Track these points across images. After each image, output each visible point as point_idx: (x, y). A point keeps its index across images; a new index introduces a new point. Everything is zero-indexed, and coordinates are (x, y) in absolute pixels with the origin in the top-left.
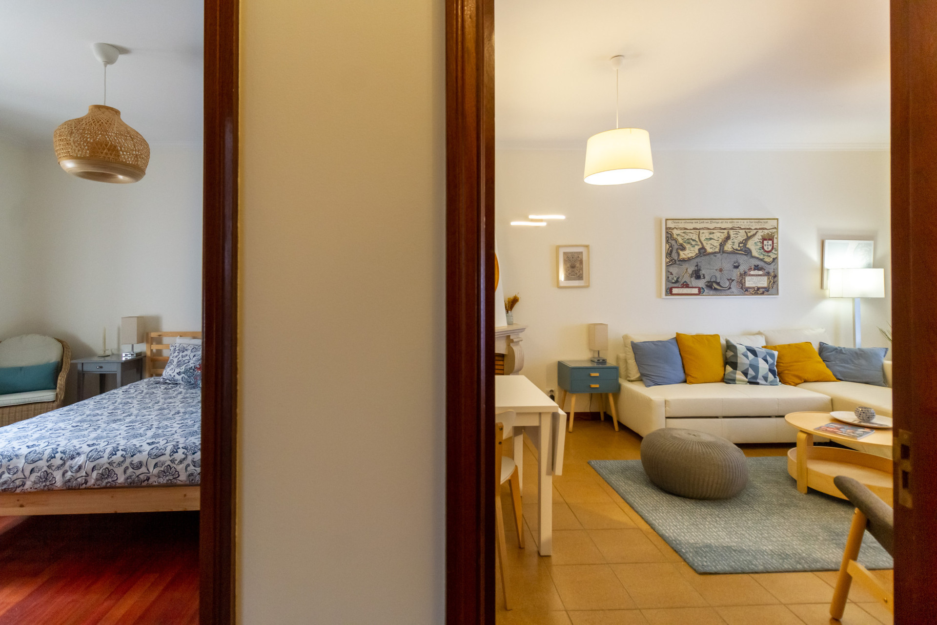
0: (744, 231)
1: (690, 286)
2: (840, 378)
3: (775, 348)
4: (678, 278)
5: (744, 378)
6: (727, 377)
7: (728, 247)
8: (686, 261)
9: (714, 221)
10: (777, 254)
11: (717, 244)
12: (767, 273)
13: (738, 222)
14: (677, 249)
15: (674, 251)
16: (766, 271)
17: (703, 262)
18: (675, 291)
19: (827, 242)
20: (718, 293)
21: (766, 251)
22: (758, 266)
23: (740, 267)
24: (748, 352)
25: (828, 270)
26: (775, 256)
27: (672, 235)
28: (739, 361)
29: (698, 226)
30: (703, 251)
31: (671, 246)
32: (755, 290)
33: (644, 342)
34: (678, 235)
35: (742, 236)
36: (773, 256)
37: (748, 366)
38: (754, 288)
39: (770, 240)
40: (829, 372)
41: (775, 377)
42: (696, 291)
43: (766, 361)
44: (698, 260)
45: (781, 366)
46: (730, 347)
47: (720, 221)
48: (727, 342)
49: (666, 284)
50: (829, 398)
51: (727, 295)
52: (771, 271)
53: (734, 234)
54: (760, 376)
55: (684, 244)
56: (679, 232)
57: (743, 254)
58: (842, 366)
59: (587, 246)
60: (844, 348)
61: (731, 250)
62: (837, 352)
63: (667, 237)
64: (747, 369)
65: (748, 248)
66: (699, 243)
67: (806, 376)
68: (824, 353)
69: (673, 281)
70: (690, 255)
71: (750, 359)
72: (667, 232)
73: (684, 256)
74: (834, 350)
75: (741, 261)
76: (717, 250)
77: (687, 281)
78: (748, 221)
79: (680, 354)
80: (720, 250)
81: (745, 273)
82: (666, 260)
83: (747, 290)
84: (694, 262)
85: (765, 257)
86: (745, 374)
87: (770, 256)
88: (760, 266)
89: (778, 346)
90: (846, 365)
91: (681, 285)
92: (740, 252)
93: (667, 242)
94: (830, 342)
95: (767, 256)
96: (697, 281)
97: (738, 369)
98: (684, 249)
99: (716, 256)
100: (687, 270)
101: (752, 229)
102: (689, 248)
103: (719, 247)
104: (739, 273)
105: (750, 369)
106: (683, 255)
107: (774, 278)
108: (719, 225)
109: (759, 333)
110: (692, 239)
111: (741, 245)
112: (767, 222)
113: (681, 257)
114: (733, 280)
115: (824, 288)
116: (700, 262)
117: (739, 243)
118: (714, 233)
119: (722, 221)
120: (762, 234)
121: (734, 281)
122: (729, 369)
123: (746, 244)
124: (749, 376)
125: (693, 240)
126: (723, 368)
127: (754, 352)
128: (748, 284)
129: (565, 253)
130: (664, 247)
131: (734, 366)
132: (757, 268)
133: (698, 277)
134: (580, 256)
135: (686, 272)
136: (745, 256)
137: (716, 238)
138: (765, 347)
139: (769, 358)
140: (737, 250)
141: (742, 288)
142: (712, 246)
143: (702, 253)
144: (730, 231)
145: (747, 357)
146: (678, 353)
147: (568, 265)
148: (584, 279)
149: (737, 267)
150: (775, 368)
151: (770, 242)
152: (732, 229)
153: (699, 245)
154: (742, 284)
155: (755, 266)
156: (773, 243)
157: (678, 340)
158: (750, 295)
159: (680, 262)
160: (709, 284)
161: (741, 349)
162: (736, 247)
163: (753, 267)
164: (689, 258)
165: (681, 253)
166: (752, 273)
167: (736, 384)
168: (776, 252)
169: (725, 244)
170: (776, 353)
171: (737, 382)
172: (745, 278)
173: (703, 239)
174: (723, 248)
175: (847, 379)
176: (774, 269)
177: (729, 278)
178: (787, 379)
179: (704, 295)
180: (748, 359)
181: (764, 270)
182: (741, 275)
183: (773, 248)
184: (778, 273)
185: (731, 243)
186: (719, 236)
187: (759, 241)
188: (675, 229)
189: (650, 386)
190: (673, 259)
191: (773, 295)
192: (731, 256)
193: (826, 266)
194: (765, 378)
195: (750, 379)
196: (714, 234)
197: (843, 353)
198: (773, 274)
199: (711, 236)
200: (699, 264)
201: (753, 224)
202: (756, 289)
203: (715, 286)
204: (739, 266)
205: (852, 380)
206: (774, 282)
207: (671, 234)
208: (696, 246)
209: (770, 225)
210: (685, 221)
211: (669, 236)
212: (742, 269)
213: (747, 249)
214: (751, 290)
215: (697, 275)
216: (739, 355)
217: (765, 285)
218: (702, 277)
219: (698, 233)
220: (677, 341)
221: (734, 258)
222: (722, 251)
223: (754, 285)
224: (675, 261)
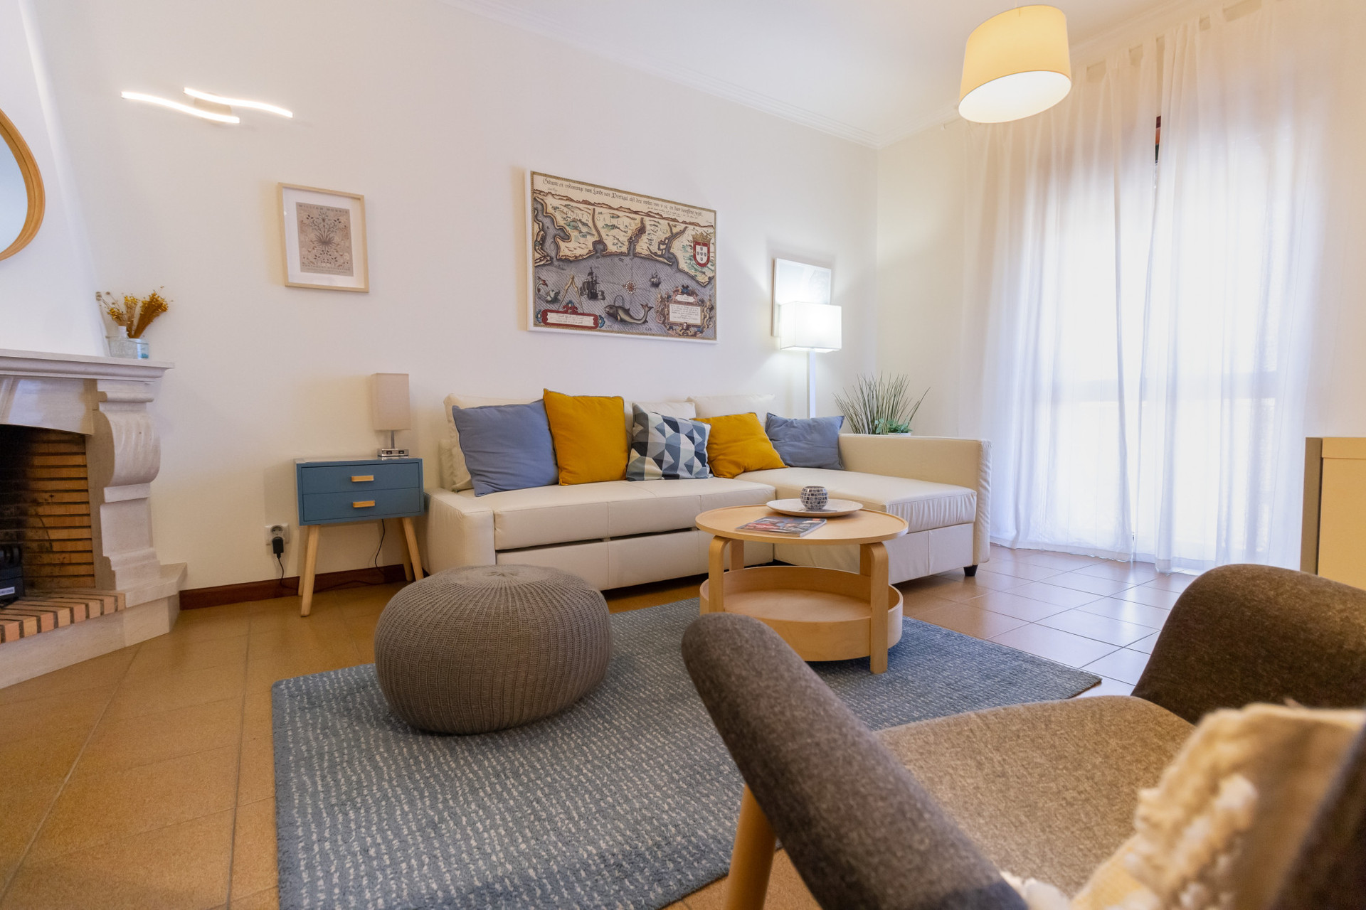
0: (667, 222)
1: (579, 311)
2: (789, 462)
3: (708, 421)
4: (557, 294)
5: (656, 469)
6: (631, 469)
7: (642, 247)
8: (571, 262)
9: (618, 194)
10: (714, 271)
11: (624, 238)
12: (700, 301)
13: (657, 205)
14: (555, 237)
15: (549, 241)
16: (699, 298)
17: (600, 265)
18: (552, 318)
19: (779, 262)
20: (627, 328)
21: (699, 264)
22: (688, 287)
23: (660, 286)
24: (665, 424)
25: (779, 306)
26: (711, 275)
27: (544, 206)
28: (651, 439)
29: (593, 198)
30: (601, 247)
31: (542, 229)
32: (683, 329)
33: (481, 408)
34: (555, 208)
35: (662, 232)
36: (710, 274)
37: (664, 448)
38: (681, 324)
39: (705, 245)
40: (776, 454)
41: (704, 465)
42: (589, 321)
43: (692, 439)
44: (593, 262)
45: (716, 449)
46: (639, 417)
47: (630, 197)
48: (635, 408)
49: (535, 302)
50: (773, 488)
51: (641, 334)
52: (706, 298)
53: (651, 225)
54: (681, 465)
55: (567, 227)
56: (557, 203)
57: (665, 263)
58: (792, 446)
59: (357, 198)
60: (795, 419)
61: (647, 253)
62: (787, 426)
63: (535, 209)
64: (663, 453)
65: (672, 254)
66: (594, 232)
67: (748, 462)
68: (772, 428)
69: (549, 298)
70: (578, 252)
71: (667, 436)
72: (535, 199)
73: (567, 253)
74: (784, 423)
75: (662, 276)
76: (624, 249)
77: (574, 301)
78: (673, 205)
79: (550, 429)
80: (629, 249)
81: (669, 297)
82: (534, 255)
83: (671, 326)
84: (585, 266)
85: (698, 274)
86: (659, 461)
87: (704, 273)
88: (690, 288)
89: (713, 418)
90: (796, 443)
91: (564, 307)
92: (661, 259)
93: (535, 218)
94: (781, 414)
95: (701, 272)
96: (591, 302)
97: (648, 453)
98: (567, 238)
99: (622, 260)
100: (573, 278)
101: (678, 222)
102: (576, 237)
103: (627, 243)
104: (659, 296)
105: (666, 453)
106: (567, 249)
107: (710, 311)
108: (627, 204)
109: (689, 400)
110: (580, 221)
111: (662, 247)
112: (700, 214)
113: (561, 254)
114: (651, 308)
115: (775, 335)
116: (596, 268)
117: (660, 244)
118: (619, 217)
119: (632, 196)
120: (694, 233)
121: (653, 309)
122: (635, 454)
123: (670, 247)
124: (665, 466)
125: (584, 224)
126: (626, 454)
127: (674, 425)
128: (674, 317)
129: (300, 206)
130: (530, 229)
131: (642, 448)
132: (686, 290)
133: (593, 296)
134: (342, 219)
135: (572, 283)
136: (668, 267)
137: (622, 227)
138: (694, 419)
139: (696, 435)
140: (655, 254)
141: (664, 323)
142: (616, 241)
143: (599, 251)
144: (645, 217)
145: (662, 432)
146: (547, 427)
147: (313, 235)
148: (354, 274)
149: (656, 285)
150: (705, 450)
151: (705, 249)
152: (648, 215)
153: (594, 235)
154: (665, 317)
155: (683, 286)
156: (709, 252)
157: (548, 403)
158: (677, 337)
159: (561, 263)
160: (611, 312)
161: (655, 420)
162: (654, 248)
163: (680, 288)
164: (576, 257)
165: (562, 245)
166: (679, 298)
167: (643, 480)
168: (713, 268)
169: (638, 242)
170: (708, 427)
171: (645, 478)
172: (668, 306)
173: (600, 224)
174: (635, 249)
175: (798, 464)
176: (710, 296)
177: (644, 304)
178: (721, 469)
179: (604, 331)
180: (664, 435)
181: (697, 295)
182: (663, 300)
183: (708, 260)
184: (715, 303)
185: (647, 241)
186: (628, 224)
187: (689, 244)
188: (550, 196)
189: (483, 494)
190: (548, 255)
191: (709, 339)
192: (647, 263)
193: (778, 300)
194: (689, 468)
195: (666, 469)
196: (619, 219)
197: (794, 427)
198: (708, 304)
199: (614, 222)
200: (594, 271)
201: (680, 212)
202: (684, 327)
203: (622, 315)
204: (659, 283)
205: (802, 464)
206: (710, 318)
207: (542, 205)
208: (589, 237)
209: (704, 219)
210: (568, 183)
211: (539, 207)
212: (665, 288)
213: (671, 256)
214: (678, 329)
215: (591, 291)
216: (652, 430)
217: (698, 322)
218: (600, 297)
219: (591, 212)
220: (544, 405)
221: (651, 268)
222: (632, 253)
223: (681, 320)
224: (551, 258)
